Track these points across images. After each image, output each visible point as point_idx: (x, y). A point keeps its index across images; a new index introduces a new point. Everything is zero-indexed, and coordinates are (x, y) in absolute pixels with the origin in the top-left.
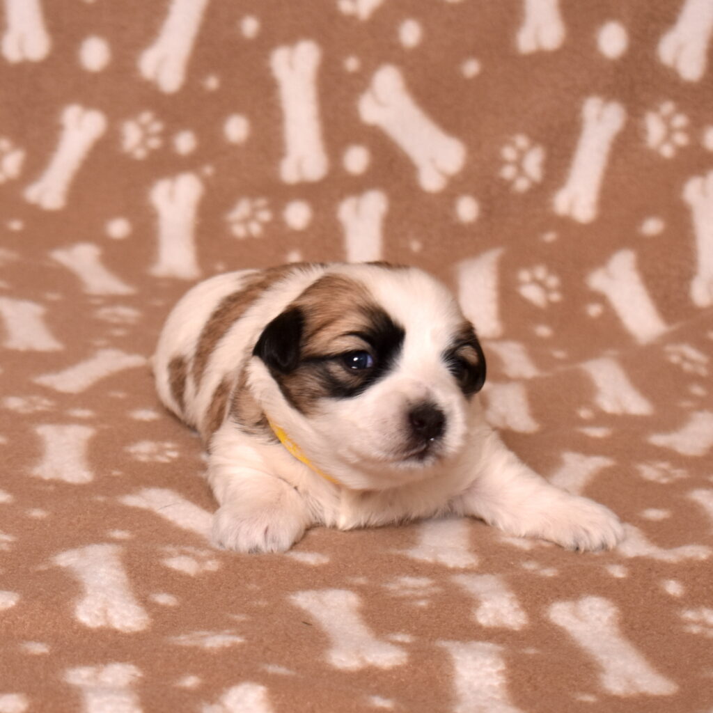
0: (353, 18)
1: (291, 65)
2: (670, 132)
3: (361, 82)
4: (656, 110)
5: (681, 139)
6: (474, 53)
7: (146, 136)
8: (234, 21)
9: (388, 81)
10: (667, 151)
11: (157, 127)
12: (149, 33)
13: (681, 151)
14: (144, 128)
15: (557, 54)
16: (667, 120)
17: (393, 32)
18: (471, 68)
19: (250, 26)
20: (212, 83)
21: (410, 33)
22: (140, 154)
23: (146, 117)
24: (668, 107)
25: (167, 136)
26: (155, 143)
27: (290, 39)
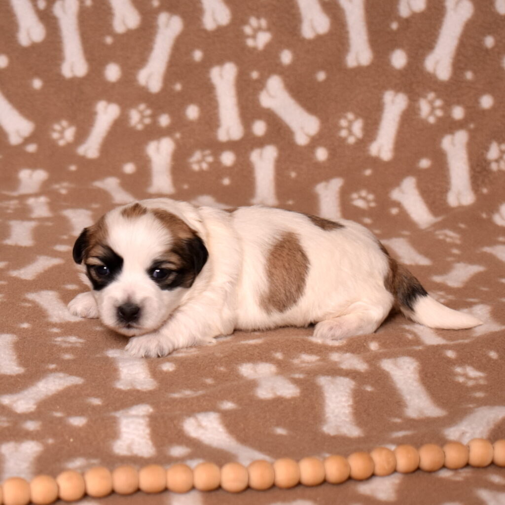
0: (255, 49)
1: (221, 76)
2: (433, 109)
3: (260, 84)
4: (425, 97)
5: (439, 113)
6: (322, 68)
7: (143, 117)
8: (189, 52)
9: (275, 84)
10: (432, 120)
11: (148, 112)
12: (143, 61)
13: (439, 119)
14: (141, 112)
15: (368, 67)
16: (431, 103)
17: (277, 57)
18: (321, 76)
19: (198, 55)
20: (178, 87)
21: (286, 57)
22: (140, 127)
23: (142, 107)
24: (431, 95)
25: (154, 117)
26: (147, 121)
27: (221, 62)
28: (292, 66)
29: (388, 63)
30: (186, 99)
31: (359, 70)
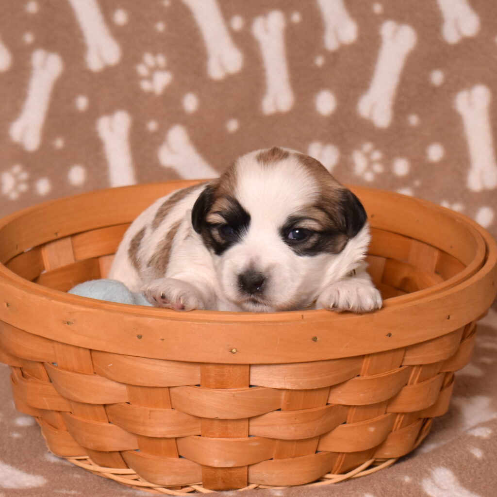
28: (198, 114)
29: (312, 108)
30: (68, 158)
31: (278, 117)
